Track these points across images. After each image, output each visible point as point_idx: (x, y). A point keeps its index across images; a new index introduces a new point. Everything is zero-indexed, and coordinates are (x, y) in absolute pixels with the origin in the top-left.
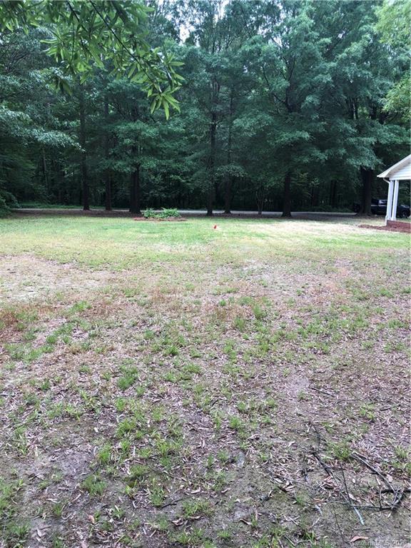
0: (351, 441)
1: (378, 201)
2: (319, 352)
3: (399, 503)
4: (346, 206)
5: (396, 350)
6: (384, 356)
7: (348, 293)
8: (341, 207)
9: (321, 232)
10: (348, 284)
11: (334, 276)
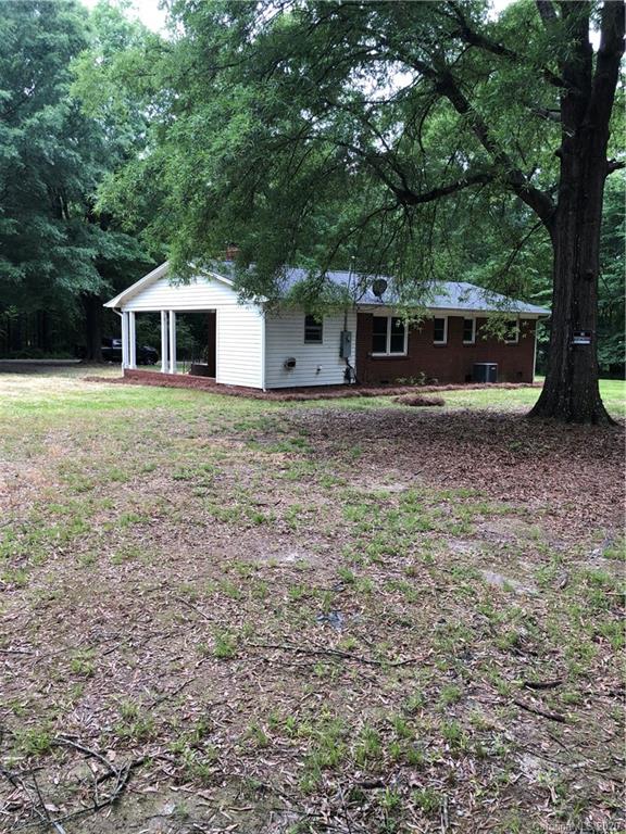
0: (55, 719)
1: (111, 342)
2: (9, 587)
3: (124, 787)
4: (65, 349)
5: (129, 558)
6: (111, 571)
7: (61, 484)
8: (58, 352)
9: (24, 390)
10: (62, 469)
11: (41, 459)
